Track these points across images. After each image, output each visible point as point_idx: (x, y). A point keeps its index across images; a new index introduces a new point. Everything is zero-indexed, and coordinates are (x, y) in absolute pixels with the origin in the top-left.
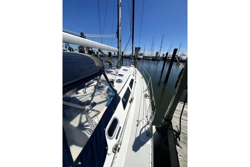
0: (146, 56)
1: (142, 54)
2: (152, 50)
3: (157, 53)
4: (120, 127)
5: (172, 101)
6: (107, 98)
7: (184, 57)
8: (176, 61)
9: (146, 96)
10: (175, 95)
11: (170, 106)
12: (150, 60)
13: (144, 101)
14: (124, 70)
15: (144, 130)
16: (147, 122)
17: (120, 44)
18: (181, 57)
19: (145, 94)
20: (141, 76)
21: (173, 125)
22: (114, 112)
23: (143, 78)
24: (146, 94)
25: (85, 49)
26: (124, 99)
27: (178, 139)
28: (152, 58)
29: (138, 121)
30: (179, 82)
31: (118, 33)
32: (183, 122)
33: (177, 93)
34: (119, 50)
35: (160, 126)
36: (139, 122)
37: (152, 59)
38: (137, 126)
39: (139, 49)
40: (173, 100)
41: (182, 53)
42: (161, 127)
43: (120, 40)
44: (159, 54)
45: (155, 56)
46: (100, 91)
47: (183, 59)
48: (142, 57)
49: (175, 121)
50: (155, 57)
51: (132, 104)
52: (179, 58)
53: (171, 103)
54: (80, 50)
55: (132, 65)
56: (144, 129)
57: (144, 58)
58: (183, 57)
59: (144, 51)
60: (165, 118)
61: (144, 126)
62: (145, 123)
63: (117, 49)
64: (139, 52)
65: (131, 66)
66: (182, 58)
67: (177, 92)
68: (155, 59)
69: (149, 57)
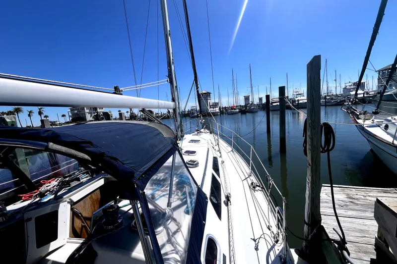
0: (225, 107)
1: (215, 105)
2: (236, 94)
3: (247, 98)
4: (224, 257)
5: (308, 180)
6: (181, 200)
7: (302, 98)
8: (289, 108)
9: (253, 187)
10: (310, 167)
11: (307, 192)
12: (236, 113)
13: (253, 197)
14: (192, 141)
15: (272, 257)
16: (274, 238)
17: (176, 93)
18: (296, 99)
19: (250, 182)
20: (230, 149)
21: (327, 231)
22: (204, 225)
23: (235, 153)
24: (252, 183)
25: (87, 111)
26: (212, 198)
27: (345, 253)
28: (239, 109)
29: (255, 240)
30: (308, 143)
31: (170, 76)
32: (345, 222)
33: (312, 163)
34: (176, 105)
35: (304, 244)
36: (257, 241)
37: (239, 112)
38: (257, 249)
39: (208, 95)
40: (310, 178)
41: (295, 90)
42: (306, 246)
43: (176, 87)
44: (250, 100)
45: (243, 103)
46: (164, 188)
47: (301, 102)
48: (217, 110)
49: (329, 222)
50: (246, 106)
51: (231, 206)
52: (294, 101)
53: (307, 185)
54: (73, 114)
55: (202, 130)
56: (272, 253)
57: (222, 112)
58: (299, 98)
59: (220, 98)
60: (306, 220)
61: (269, 247)
62: (271, 242)
63: (171, 104)
64: (209, 101)
65: (201, 132)
66: (298, 100)
67: (310, 162)
68: (246, 110)
69: (232, 108)
